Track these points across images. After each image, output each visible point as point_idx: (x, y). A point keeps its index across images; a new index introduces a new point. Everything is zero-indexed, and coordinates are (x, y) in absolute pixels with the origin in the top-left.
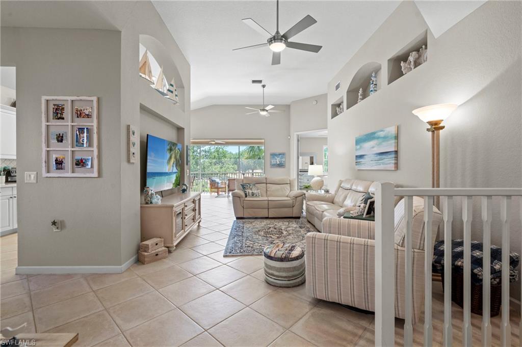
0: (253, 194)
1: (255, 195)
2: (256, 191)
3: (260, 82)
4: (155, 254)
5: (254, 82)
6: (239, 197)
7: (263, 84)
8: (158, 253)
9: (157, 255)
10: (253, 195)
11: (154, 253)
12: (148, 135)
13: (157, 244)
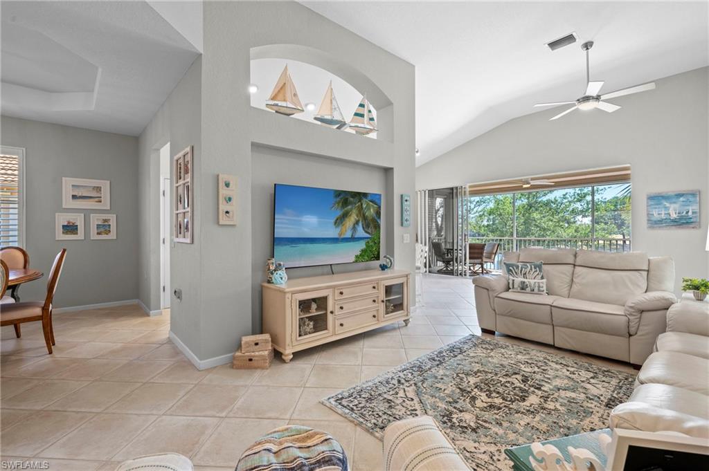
0: (523, 287)
1: (528, 290)
2: (532, 281)
3: (570, 39)
4: (248, 358)
5: (553, 45)
6: (488, 290)
7: (580, 41)
8: (253, 359)
9: (251, 360)
10: (522, 289)
11: (248, 356)
12: (275, 185)
13: (257, 344)
